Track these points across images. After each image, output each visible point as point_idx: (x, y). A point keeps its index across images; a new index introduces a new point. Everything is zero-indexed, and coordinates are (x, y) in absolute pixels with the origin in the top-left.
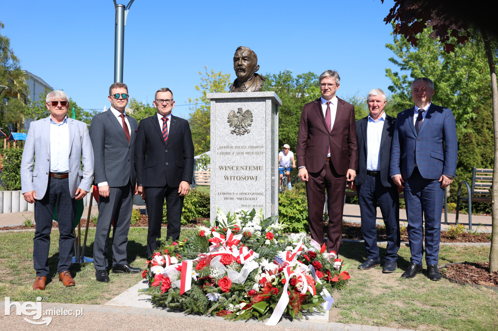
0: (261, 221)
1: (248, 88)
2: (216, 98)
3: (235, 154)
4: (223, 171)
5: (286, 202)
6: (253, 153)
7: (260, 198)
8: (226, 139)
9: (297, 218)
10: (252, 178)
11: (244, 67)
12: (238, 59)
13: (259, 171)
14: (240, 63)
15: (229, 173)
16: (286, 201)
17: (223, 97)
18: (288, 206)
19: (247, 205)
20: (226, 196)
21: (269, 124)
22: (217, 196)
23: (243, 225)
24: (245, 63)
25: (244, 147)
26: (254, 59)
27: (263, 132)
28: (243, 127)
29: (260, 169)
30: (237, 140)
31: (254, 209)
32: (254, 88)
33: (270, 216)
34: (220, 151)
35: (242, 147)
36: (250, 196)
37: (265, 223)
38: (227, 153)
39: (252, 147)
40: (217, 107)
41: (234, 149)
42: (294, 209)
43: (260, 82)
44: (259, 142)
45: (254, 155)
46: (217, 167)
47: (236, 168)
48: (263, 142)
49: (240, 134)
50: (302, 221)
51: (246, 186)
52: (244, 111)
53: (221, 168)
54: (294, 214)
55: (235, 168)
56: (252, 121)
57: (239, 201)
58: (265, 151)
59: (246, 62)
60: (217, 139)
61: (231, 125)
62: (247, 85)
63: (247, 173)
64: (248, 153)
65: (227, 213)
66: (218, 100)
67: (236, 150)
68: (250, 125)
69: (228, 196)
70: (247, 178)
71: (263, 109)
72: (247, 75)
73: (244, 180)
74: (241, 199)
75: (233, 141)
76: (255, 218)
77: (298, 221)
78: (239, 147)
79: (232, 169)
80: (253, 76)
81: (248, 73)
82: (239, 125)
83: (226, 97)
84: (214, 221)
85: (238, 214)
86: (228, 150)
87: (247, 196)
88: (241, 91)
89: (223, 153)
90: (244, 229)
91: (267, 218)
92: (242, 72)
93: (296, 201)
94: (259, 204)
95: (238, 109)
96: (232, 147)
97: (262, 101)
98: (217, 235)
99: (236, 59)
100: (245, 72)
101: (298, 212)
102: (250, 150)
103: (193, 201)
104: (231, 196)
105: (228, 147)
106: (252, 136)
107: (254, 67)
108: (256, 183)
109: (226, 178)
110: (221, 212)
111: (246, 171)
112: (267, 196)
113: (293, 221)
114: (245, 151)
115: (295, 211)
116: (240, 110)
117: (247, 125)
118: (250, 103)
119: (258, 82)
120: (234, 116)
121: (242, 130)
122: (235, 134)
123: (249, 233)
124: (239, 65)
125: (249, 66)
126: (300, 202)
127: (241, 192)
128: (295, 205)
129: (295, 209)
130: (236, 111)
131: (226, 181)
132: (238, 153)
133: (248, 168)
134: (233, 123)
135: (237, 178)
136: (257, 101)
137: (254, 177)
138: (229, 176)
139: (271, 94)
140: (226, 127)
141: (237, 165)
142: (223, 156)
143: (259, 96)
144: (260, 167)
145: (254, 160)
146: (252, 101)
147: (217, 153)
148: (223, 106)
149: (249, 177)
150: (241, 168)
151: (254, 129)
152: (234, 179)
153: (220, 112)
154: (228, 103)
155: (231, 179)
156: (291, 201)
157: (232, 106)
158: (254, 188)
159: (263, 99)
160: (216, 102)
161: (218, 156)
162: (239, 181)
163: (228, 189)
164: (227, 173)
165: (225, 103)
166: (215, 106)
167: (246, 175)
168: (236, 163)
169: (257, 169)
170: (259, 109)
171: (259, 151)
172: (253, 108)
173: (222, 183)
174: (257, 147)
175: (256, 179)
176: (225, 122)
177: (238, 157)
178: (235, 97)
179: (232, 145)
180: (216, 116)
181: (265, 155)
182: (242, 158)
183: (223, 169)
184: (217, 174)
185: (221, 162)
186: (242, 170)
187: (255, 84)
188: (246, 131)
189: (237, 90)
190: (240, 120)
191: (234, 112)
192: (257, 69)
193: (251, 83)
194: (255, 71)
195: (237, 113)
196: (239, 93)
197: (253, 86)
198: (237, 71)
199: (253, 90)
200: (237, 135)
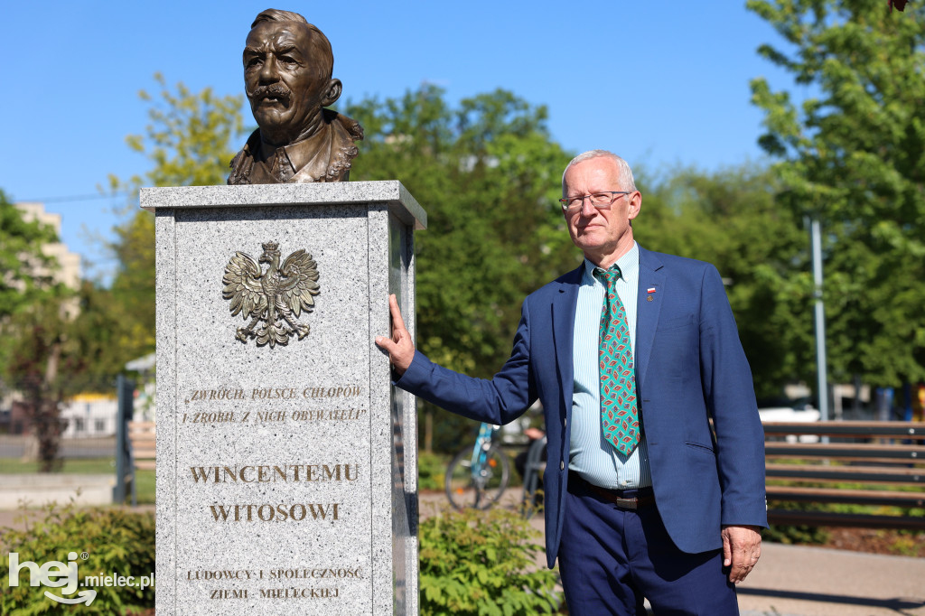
1: (300, 168)
2: (175, 204)
3: (251, 421)
4: (208, 486)
5: (443, 558)
6: (320, 415)
7: (349, 587)
8: (219, 360)
10: (318, 512)
11: (283, 88)
12: (262, 56)
13: (345, 483)
14: (267, 73)
15: (230, 493)
16: (443, 556)
17: (205, 203)
18: (450, 571)
20: (216, 584)
21: (382, 304)
22: (183, 584)
24: (288, 74)
25: (287, 393)
26: (322, 58)
27: (358, 335)
28: (282, 317)
29: (347, 476)
30: (260, 366)
32: (322, 166)
34: (193, 408)
35: (280, 393)
36: (312, 582)
38: (224, 418)
39: (317, 392)
40: (181, 241)
41: (248, 399)
42: (471, 580)
43: (345, 144)
44: (343, 372)
45: (326, 424)
46: (183, 470)
47: (255, 475)
48: (358, 373)
49: (268, 340)
51: (295, 545)
52: (285, 255)
53: (199, 474)
54: (471, 601)
55: (252, 475)
56: (315, 292)
57: (267, 604)
58: (367, 405)
59: (291, 67)
60: (182, 361)
61: (235, 310)
62: (296, 156)
63: (300, 492)
64: (301, 415)
66: (183, 214)
67: (258, 405)
68: (308, 308)
69: (225, 584)
70: (298, 513)
71: (358, 248)
72: (297, 117)
73: (289, 519)
74: (277, 594)
75: (244, 368)
78: (267, 393)
79: (242, 477)
80: (317, 123)
81: (300, 112)
82: (267, 309)
83: (215, 202)
86: (226, 405)
87: (299, 583)
88: (272, 178)
89: (204, 418)
92: (274, 105)
93: (477, 551)
94: (344, 611)
95: (264, 246)
96: (240, 394)
97: (354, 216)
99: (252, 58)
100: (287, 107)
101: (485, 593)
102: (311, 404)
103: (108, 557)
104: (240, 585)
105: (226, 393)
106: (316, 351)
107: (320, 88)
108: (333, 531)
109: (219, 513)
111: (296, 484)
112: (378, 581)
114: (290, 406)
115: (473, 589)
116: (270, 250)
117: (297, 310)
118: (307, 224)
119: (337, 145)
120: (249, 273)
121: (279, 326)
122: (251, 343)
124: (263, 81)
125: (304, 84)
126: (491, 555)
127: (276, 568)
128: (474, 568)
129: (475, 583)
130: (257, 253)
131: (219, 526)
132: (265, 417)
133: (303, 474)
134: (246, 302)
135: (260, 513)
136: (334, 217)
137: (325, 508)
138: (228, 503)
139: (387, 190)
140: (216, 315)
141: (259, 463)
142: (208, 427)
143: (342, 198)
144: (347, 467)
145: (325, 442)
146: (315, 216)
147: (181, 417)
148: (204, 237)
149: (308, 508)
150: (278, 475)
151: (326, 323)
152: (250, 517)
153: (192, 259)
154: (223, 225)
155: (237, 519)
156: (460, 552)
157: (237, 237)
158: (327, 549)
159: (358, 209)
160: (177, 220)
161: (187, 429)
162: (267, 525)
163: (227, 556)
164: (223, 493)
165: (212, 224)
166: (172, 235)
167: (296, 502)
168: (257, 455)
169: (338, 474)
170: (341, 245)
171: (343, 407)
172: (321, 244)
173: (201, 534)
174: (336, 392)
175: (336, 516)
176: (212, 295)
177: (263, 432)
178: (248, 202)
179: (242, 384)
180: (179, 275)
181: (367, 423)
182: (280, 436)
183: (205, 478)
184: (181, 498)
185: (197, 451)
186: (281, 481)
187: (325, 151)
188: (296, 331)
189: (259, 174)
190: (269, 288)
191: (247, 258)
192: (333, 95)
193: (312, 148)
194: (326, 101)
195: (261, 262)
196: (263, 186)
197: (317, 161)
198: (257, 102)
199: (317, 176)
200: (258, 345)
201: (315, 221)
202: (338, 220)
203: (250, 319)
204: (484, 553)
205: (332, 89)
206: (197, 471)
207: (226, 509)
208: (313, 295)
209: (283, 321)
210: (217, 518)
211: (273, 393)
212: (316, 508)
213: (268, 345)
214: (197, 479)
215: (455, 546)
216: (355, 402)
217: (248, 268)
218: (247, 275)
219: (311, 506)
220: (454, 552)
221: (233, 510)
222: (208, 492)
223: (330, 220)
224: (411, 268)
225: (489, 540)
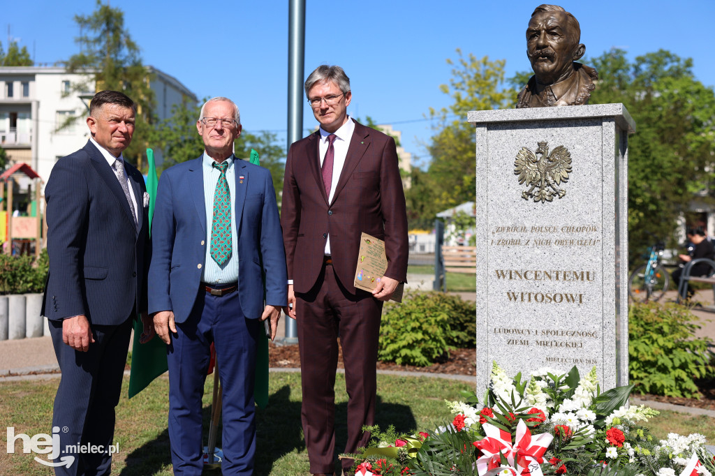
0: (593, 398)
1: (559, 97)
2: (487, 120)
3: (531, 245)
4: (506, 281)
6: (572, 242)
7: (589, 342)
8: (512, 210)
9: (659, 363)
10: (570, 299)
11: (550, 51)
12: (538, 32)
13: (586, 282)
14: (541, 42)
15: (518, 286)
17: (505, 119)
18: (638, 338)
19: (561, 357)
20: (510, 336)
21: (610, 177)
22: (492, 335)
23: (551, 405)
24: (554, 42)
25: (552, 230)
26: (574, 31)
27: (595, 196)
28: (549, 185)
29: (588, 278)
30: (535, 214)
31: (575, 369)
32: (573, 96)
33: (613, 386)
34: (497, 237)
35: (548, 229)
36: (566, 338)
37: (604, 403)
38: (515, 243)
39: (570, 229)
40: (490, 142)
41: (529, 232)
42: (653, 343)
43: (587, 83)
44: (586, 217)
45: (575, 248)
46: (492, 272)
47: (533, 276)
48: (594, 218)
49: (542, 199)
50: (671, 370)
51: (556, 316)
52: (552, 147)
53: (500, 274)
54: (653, 355)
55: (531, 276)
56: (569, 170)
57: (540, 349)
58: (600, 237)
59: (556, 38)
60: (491, 210)
61: (522, 181)
62: (557, 90)
63: (559, 287)
64: (560, 242)
65: (514, 375)
66: (492, 126)
67: (535, 236)
68: (564, 180)
69: (516, 337)
70: (558, 298)
71: (596, 144)
72: (558, 67)
73: (553, 302)
74: (545, 344)
75: (527, 214)
76: (578, 391)
77: (663, 370)
78: (540, 229)
79: (525, 277)
80: (570, 70)
81: (560, 64)
82: (540, 180)
83: (510, 119)
84: (486, 391)
85: (539, 379)
86: (516, 236)
87: (559, 339)
88: (543, 104)
89: (503, 242)
90: (556, 418)
91: (607, 389)
92: (545, 61)
93: (657, 326)
94: (586, 356)
95: (539, 144)
96: (524, 229)
97: (594, 125)
98: (493, 432)
99: (532, 34)
100: (553, 62)
101: (662, 352)
102: (565, 236)
103: (439, 319)
104: (524, 338)
105: (516, 229)
106: (569, 205)
107: (572, 49)
108: (579, 309)
109: (512, 296)
110: (501, 374)
111: (557, 282)
112: (606, 340)
113: (652, 370)
114: (554, 237)
115: (654, 348)
116: (542, 146)
117: (558, 180)
118: (565, 130)
119: (582, 83)
120: (530, 159)
121: (547, 191)
122: (531, 200)
123: (567, 429)
124: (539, 47)
125: (563, 48)
126: (666, 329)
127: (545, 329)
128: (655, 336)
129: (655, 345)
130: (534, 148)
131: (512, 304)
132: (539, 243)
133: (561, 276)
134: (528, 176)
135: (536, 297)
136: (581, 126)
137: (574, 297)
138: (517, 291)
139: (615, 109)
140: (511, 184)
141: (535, 269)
142: (506, 247)
143: (586, 115)
144: (588, 273)
145: (574, 258)
146: (569, 126)
147: (490, 241)
148: (503, 139)
149: (564, 296)
150: (546, 276)
151: (575, 188)
152: (530, 300)
153: (496, 151)
154: (514, 132)
155: (522, 300)
156: (646, 326)
157: (523, 139)
158: (575, 320)
159: (597, 121)
160: (488, 130)
161: (493, 248)
162: (540, 305)
163: (516, 321)
164: (515, 285)
165: (508, 131)
166: (485, 138)
167: (557, 292)
168: (534, 264)
169: (583, 277)
170: (586, 143)
171: (585, 238)
172: (573, 142)
173: (502, 308)
174: (581, 229)
175: (581, 301)
176: (508, 172)
177: (538, 251)
178: (530, 118)
179: (525, 223)
180: (489, 161)
181: (600, 248)
182: (547, 254)
183: (504, 276)
184: (490, 287)
185: (499, 261)
186: (548, 280)
187: (575, 87)
188: (557, 193)
189: (535, 102)
190: (542, 168)
191: (528, 151)
192: (580, 54)
193: (567, 86)
194: (576, 57)
195: (537, 153)
196: (539, 108)
197: (570, 93)
198: (534, 59)
199: (570, 102)
200: (535, 201)
201: (570, 128)
202: (584, 128)
203: (530, 186)
204: (662, 328)
205: (579, 50)
206: (499, 272)
207: (516, 294)
208: (568, 172)
209: (550, 187)
210: (511, 299)
211: (543, 229)
212: (569, 296)
213: (540, 202)
214: (499, 277)
215: (643, 323)
216: (593, 235)
217: (529, 157)
218: (528, 161)
219: (566, 295)
220: (642, 326)
221: (520, 295)
222: (506, 284)
223: (579, 128)
224: (626, 156)
225: (665, 320)
